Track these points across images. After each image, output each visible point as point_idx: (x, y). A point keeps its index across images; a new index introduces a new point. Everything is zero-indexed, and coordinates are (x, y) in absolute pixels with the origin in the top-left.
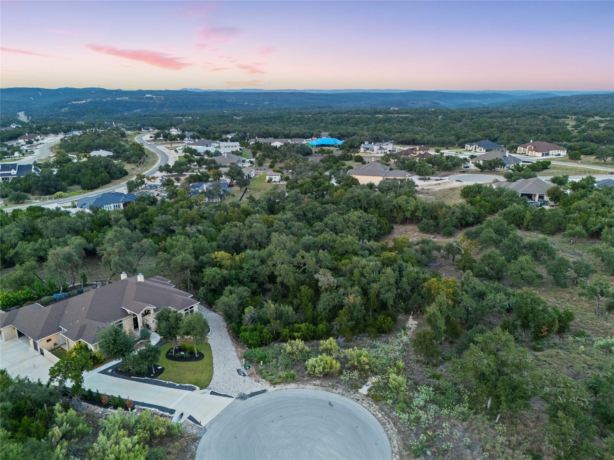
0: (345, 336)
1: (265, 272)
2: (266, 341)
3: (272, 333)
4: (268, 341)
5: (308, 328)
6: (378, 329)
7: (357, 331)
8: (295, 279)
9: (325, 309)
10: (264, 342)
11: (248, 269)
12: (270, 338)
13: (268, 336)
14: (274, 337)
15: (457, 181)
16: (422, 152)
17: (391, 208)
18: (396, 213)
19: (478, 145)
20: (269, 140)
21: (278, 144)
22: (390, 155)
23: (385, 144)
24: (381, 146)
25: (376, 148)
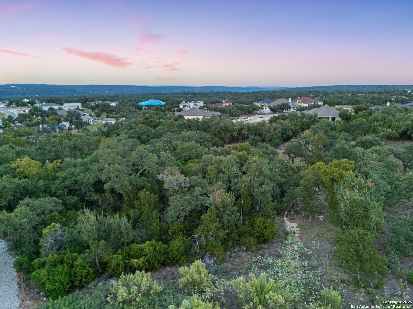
0: (214, 255)
1: (89, 179)
2: (81, 281)
3: (93, 264)
4: (84, 280)
5: (155, 249)
6: (258, 237)
7: (230, 244)
8: (131, 184)
9: (178, 217)
10: (77, 283)
11: (64, 179)
12: (87, 275)
13: (84, 271)
14: (97, 271)
15: (260, 118)
16: (227, 105)
17: (219, 131)
18: (224, 134)
19: (263, 102)
20: (107, 102)
21: (113, 104)
22: (204, 107)
23: (198, 102)
24: (196, 103)
25: (192, 105)
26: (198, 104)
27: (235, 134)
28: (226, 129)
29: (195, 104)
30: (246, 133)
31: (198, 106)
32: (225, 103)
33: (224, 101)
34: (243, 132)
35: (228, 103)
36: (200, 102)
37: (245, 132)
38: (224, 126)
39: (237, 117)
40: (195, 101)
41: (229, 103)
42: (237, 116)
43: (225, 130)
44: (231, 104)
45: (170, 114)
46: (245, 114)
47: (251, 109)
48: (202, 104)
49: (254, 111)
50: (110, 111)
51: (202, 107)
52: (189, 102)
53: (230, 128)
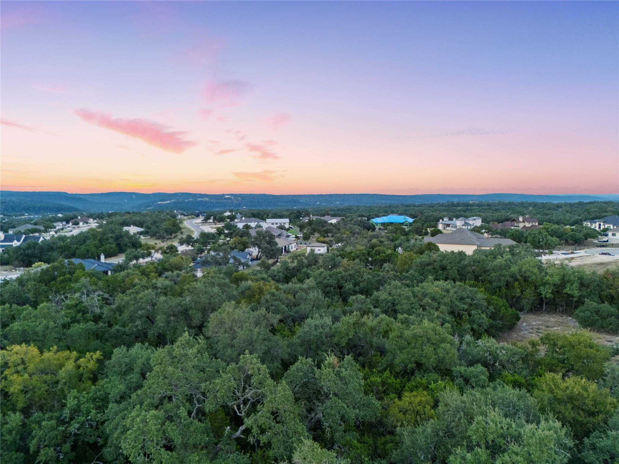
15: (603, 254)
16: (528, 225)
17: (507, 281)
18: (518, 291)
19: (604, 222)
20: (326, 218)
21: (334, 221)
22: (482, 227)
23: (471, 218)
24: (467, 221)
25: (459, 223)
26: (471, 222)
27: (547, 292)
28: (526, 279)
29: (466, 223)
30: (576, 293)
31: (470, 225)
32: (524, 222)
33: (521, 219)
34: (567, 290)
35: (529, 222)
36: (474, 219)
37: (573, 290)
38: (520, 271)
39: (548, 249)
40: (467, 217)
41: (532, 222)
42: (550, 247)
43: (522, 281)
44: (537, 224)
45: (416, 239)
46: (567, 243)
47: (579, 235)
48: (478, 222)
49: (586, 239)
50: (324, 231)
51: (477, 229)
52: (454, 219)
53: (534, 277)
